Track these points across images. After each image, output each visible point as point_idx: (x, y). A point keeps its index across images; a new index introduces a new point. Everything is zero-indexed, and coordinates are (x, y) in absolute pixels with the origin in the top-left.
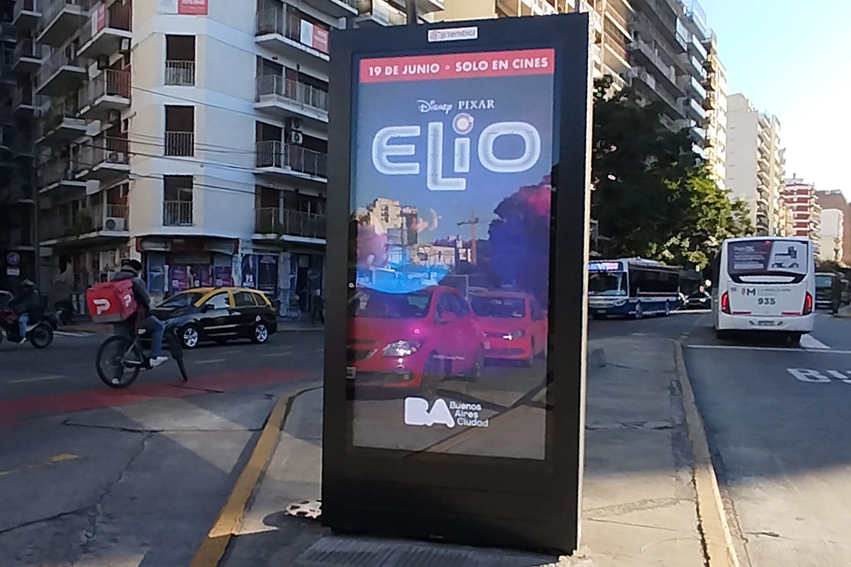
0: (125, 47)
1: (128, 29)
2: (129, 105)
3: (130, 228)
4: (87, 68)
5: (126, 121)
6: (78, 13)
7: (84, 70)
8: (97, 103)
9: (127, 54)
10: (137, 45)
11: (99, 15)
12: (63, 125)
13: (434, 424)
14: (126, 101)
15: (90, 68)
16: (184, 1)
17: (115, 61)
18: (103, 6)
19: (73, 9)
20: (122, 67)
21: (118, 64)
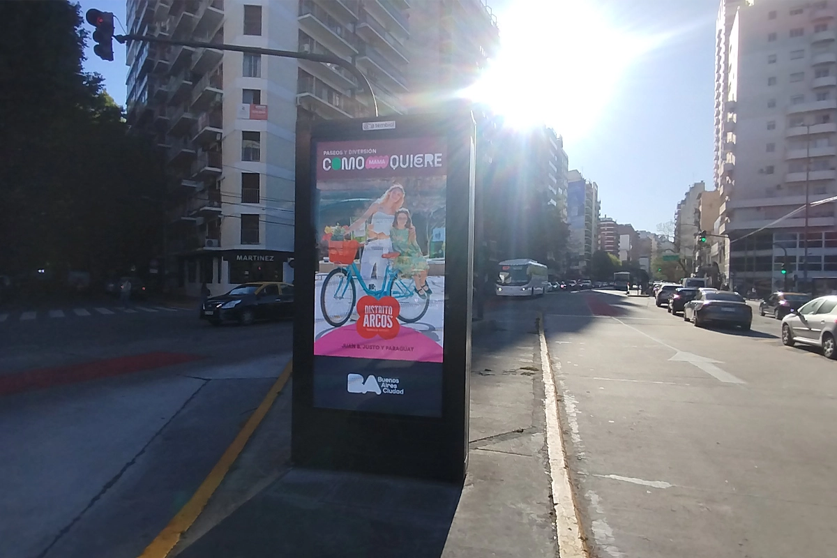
0: (218, 138)
1: (221, 128)
2: (221, 173)
3: (222, 245)
4: (197, 152)
5: (219, 182)
7: (194, 152)
8: (201, 171)
9: (220, 143)
10: (225, 137)
11: (202, 119)
12: (183, 184)
13: (367, 392)
14: (219, 170)
15: (199, 150)
16: (253, 112)
17: (213, 147)
18: (204, 115)
19: (188, 116)
20: (217, 150)
21: (214, 149)
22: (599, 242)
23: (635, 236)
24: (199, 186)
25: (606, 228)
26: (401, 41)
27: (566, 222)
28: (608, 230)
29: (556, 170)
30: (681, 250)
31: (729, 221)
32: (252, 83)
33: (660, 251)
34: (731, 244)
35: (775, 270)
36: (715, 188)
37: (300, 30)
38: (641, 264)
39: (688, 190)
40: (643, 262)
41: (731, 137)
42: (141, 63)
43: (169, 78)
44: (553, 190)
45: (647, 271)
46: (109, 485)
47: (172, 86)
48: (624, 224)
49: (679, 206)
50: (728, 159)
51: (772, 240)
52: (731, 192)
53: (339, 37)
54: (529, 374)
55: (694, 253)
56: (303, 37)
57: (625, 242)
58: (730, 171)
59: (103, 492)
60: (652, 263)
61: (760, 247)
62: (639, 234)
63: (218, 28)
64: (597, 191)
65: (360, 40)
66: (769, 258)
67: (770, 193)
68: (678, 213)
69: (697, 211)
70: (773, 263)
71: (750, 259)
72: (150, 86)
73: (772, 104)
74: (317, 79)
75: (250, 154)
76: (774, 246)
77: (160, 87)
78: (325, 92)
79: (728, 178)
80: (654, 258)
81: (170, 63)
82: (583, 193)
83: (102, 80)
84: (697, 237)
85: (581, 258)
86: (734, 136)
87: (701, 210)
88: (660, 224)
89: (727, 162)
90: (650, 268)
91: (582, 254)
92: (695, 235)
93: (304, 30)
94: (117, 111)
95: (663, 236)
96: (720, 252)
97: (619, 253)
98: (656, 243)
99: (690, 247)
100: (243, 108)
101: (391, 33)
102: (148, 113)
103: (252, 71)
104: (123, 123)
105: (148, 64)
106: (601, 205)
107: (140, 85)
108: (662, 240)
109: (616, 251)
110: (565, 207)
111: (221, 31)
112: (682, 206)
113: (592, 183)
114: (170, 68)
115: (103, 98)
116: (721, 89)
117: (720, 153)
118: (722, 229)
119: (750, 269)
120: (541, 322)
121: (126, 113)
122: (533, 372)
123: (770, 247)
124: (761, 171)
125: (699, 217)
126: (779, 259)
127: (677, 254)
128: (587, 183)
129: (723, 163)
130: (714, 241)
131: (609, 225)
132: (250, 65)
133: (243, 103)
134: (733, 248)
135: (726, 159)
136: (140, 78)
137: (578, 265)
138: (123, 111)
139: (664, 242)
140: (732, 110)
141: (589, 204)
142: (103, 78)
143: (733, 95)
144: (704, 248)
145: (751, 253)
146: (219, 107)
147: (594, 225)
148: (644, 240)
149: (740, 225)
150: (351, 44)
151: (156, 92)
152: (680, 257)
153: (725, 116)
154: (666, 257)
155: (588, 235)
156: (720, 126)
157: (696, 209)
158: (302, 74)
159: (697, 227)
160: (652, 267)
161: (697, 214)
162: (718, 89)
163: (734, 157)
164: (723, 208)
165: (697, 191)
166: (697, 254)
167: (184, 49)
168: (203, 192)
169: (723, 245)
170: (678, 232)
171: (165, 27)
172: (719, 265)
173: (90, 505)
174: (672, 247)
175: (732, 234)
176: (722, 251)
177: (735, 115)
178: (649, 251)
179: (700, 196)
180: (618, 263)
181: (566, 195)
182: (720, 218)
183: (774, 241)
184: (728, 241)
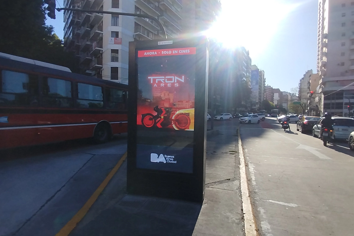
0: (101, 52)
1: (102, 48)
2: (102, 67)
4: (92, 58)
5: (102, 71)
6: (89, 44)
7: (91, 58)
8: (94, 66)
9: (102, 54)
10: (104, 52)
11: (94, 44)
12: (86, 72)
13: (160, 162)
15: (93, 58)
16: (116, 41)
17: (99, 56)
18: (95, 42)
19: (88, 43)
20: (101, 57)
21: (99, 57)
22: (265, 96)
23: (281, 93)
24: (93, 73)
25: (268, 90)
26: (179, 10)
27: (250, 88)
28: (269, 91)
29: (246, 65)
30: (301, 100)
31: (323, 87)
32: (115, 29)
33: (291, 100)
34: (324, 97)
35: (344, 108)
36: (317, 72)
37: (135, 6)
38: (283, 106)
39: (305, 73)
40: (284, 105)
41: (325, 50)
42: (69, 21)
43: (81, 27)
44: (245, 74)
45: (286, 109)
46: (49, 200)
47: (82, 31)
48: (276, 88)
49: (301, 81)
50: (323, 59)
51: (343, 95)
52: (325, 74)
53: (152, 9)
54: (233, 154)
55: (307, 101)
56: (137, 8)
57: (276, 96)
58: (324, 65)
59: (46, 203)
60: (288, 106)
61: (338, 99)
62: (283, 93)
63: (101, 6)
64: (264, 74)
65: (161, 9)
66: (342, 104)
67: (342, 74)
68: (301, 84)
69: (309, 83)
70: (344, 106)
71: (333, 104)
72: (73, 31)
73: (344, 35)
74: (142, 26)
75: (114, 59)
76: (344, 98)
77: (77, 31)
78: (146, 32)
79: (323, 68)
80: (289, 103)
81: (81, 21)
82: (258, 75)
83: (53, 28)
84: (309, 94)
85: (257, 103)
86: (326, 49)
87: (310, 82)
88: (292, 88)
89: (323, 61)
90: (287, 108)
91: (257, 101)
92: (308, 93)
93: (137, 6)
94: (60, 42)
95: (293, 94)
96: (319, 100)
97: (274, 101)
98: (290, 97)
99: (306, 99)
100: (112, 40)
101: (174, 6)
102: (72, 42)
103: (115, 24)
104: (62, 46)
105: (72, 21)
106: (266, 80)
107: (69, 30)
108: (293, 95)
109: (272, 100)
110: (250, 81)
111: (102, 6)
112: (302, 80)
113: (262, 70)
114: (81, 23)
115: (54, 37)
116: (320, 29)
117: (319, 57)
118: (320, 91)
119: (333, 108)
120: (239, 131)
121: (63, 42)
122: (235, 153)
123: (342, 98)
124: (339, 64)
125: (310, 85)
126: (346, 104)
127: (300, 102)
128: (260, 70)
129: (321, 61)
130: (317, 96)
131: (269, 89)
132: (114, 21)
133: (112, 37)
134: (325, 99)
135: (322, 60)
136: (69, 28)
137: (255, 106)
138: (62, 41)
139: (294, 96)
140: (326, 38)
141: (261, 80)
142: (53, 27)
143: (326, 31)
144: (312, 99)
145: (333, 101)
146: (102, 39)
147: (263, 89)
148: (285, 96)
149: (328, 88)
150: (157, 11)
151: (75, 33)
152: (301, 103)
153: (322, 40)
154: (294, 103)
155: (260, 93)
156: (320, 45)
157: (308, 82)
158: (136, 24)
159: (309, 90)
160: (288, 108)
161: (309, 84)
162: (319, 28)
163: (326, 59)
164: (321, 81)
165: (309, 74)
166: (309, 102)
167: (87, 15)
168: (95, 75)
169: (320, 97)
170: (300, 92)
171: (79, 6)
172: (319, 106)
173: (40, 209)
174: (298, 98)
175: (325, 93)
176: (320, 100)
177: (327, 40)
178: (287, 100)
179: (310, 76)
180: (273, 105)
181: (250, 76)
182: (319, 85)
183: (344, 96)
184: (323, 96)
